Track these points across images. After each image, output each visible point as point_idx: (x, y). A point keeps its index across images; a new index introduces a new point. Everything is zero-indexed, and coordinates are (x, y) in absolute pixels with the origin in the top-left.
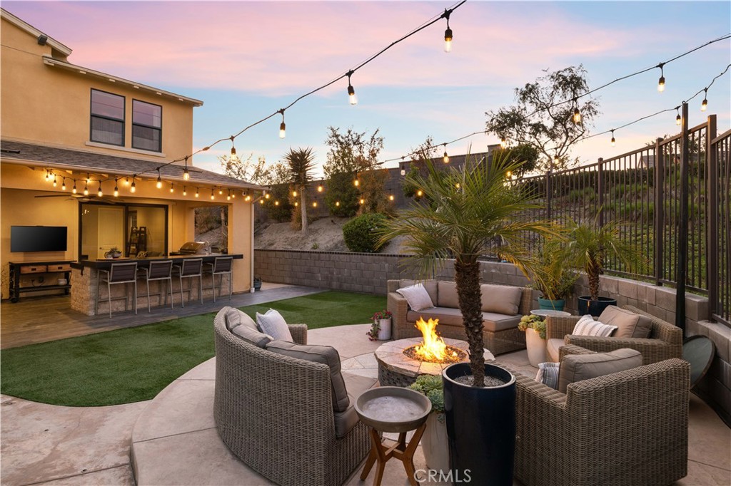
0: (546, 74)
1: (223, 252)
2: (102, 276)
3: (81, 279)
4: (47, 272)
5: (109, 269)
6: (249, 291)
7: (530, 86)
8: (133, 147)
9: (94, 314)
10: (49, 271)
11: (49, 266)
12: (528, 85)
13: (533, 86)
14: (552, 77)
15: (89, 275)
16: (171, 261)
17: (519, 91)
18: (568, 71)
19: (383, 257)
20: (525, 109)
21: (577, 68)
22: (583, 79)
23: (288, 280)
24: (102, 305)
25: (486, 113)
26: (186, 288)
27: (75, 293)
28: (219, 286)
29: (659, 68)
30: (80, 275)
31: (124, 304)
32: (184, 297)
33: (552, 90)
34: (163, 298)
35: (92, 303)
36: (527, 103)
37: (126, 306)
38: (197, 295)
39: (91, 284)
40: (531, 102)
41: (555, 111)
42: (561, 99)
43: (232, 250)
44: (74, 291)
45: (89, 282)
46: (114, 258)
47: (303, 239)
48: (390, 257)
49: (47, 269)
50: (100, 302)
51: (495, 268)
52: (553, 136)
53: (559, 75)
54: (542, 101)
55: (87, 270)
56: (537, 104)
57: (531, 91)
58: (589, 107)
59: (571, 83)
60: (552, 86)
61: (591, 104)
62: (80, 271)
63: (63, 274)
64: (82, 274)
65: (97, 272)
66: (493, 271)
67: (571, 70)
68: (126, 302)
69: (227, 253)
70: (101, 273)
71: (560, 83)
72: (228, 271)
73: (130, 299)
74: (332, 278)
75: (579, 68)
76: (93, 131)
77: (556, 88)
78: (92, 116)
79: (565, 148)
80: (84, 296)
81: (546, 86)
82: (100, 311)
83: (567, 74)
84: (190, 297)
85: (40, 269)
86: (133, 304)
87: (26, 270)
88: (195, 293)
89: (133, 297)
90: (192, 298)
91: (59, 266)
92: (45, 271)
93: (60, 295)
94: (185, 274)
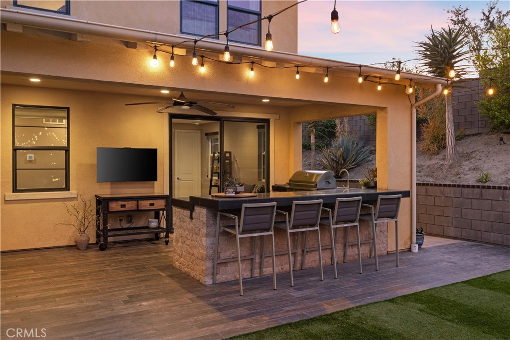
1: (367, 185)
2: (226, 223)
3: (190, 225)
4: (138, 210)
5: (237, 212)
6: (410, 250)
9: (211, 283)
10: (140, 208)
11: (140, 202)
15: (205, 220)
23: (452, 232)
24: (222, 268)
26: (327, 242)
27: (180, 244)
28: (371, 242)
30: (188, 219)
31: (249, 267)
32: (325, 257)
34: (299, 258)
35: (209, 264)
37: (252, 271)
38: (342, 254)
39: (207, 235)
43: (384, 183)
44: (177, 241)
45: (204, 231)
46: (237, 193)
47: (451, 167)
49: (138, 206)
50: (219, 263)
55: (201, 212)
62: (187, 213)
63: (153, 213)
64: (191, 218)
65: (215, 216)
68: (252, 262)
69: (375, 187)
70: (223, 218)
72: (392, 217)
73: (257, 260)
76: (184, 20)
80: (195, 251)
82: (221, 278)
84: (332, 259)
85: (130, 205)
86: (260, 268)
87: (115, 206)
88: (338, 253)
89: (261, 257)
90: (336, 259)
91: (151, 202)
92: (135, 208)
93: (149, 240)
94: (337, 223)
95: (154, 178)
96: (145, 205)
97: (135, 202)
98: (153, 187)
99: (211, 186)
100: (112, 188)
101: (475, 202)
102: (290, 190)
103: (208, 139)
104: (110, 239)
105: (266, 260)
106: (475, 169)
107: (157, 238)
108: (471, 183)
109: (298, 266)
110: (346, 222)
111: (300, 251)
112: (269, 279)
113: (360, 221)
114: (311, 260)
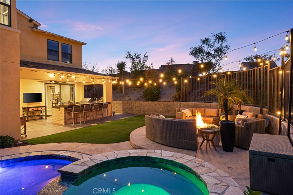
0: (212, 34)
2: (69, 110)
3: (58, 112)
6: (111, 116)
7: (206, 39)
8: (62, 62)
12: (206, 38)
13: (207, 39)
14: (214, 36)
16: (90, 105)
17: (202, 40)
18: (220, 34)
19: (161, 102)
20: (204, 47)
21: (223, 33)
22: (225, 37)
25: (190, 48)
26: (92, 114)
28: (102, 114)
29: (254, 44)
32: (92, 118)
33: (214, 40)
35: (65, 120)
36: (205, 45)
40: (206, 44)
41: (215, 48)
42: (217, 44)
45: (63, 113)
47: (123, 96)
48: (164, 102)
49: (37, 109)
50: (67, 120)
51: (203, 104)
52: (214, 57)
53: (217, 35)
54: (211, 44)
55: (62, 109)
56: (208, 45)
57: (206, 40)
58: (227, 47)
59: (221, 38)
60: (214, 39)
61: (228, 46)
62: (58, 109)
64: (59, 110)
65: (66, 109)
66: (203, 106)
67: (221, 33)
69: (103, 102)
71: (217, 38)
72: (107, 108)
73: (76, 119)
74: (141, 110)
75: (224, 33)
76: (48, 56)
77: (215, 40)
78: (48, 50)
79: (218, 61)
81: (212, 39)
82: (67, 123)
83: (220, 35)
84: (93, 118)
85: (35, 109)
86: (77, 121)
87: (30, 110)
88: (95, 117)
89: (77, 118)
90: (94, 118)
91: (41, 108)
92: (36, 110)
93: (39, 119)
94: (94, 109)
95: (41, 101)
96: (39, 109)
97: (37, 108)
98: (40, 104)
99: (53, 103)
100: (27, 104)
101: (126, 104)
102: (81, 103)
103: (50, 88)
104: (29, 119)
105: (78, 119)
106: (129, 97)
107: (42, 118)
108: (127, 100)
109: (85, 120)
110: (96, 109)
111: (86, 117)
112: (79, 123)
113: (99, 109)
114: (88, 119)
